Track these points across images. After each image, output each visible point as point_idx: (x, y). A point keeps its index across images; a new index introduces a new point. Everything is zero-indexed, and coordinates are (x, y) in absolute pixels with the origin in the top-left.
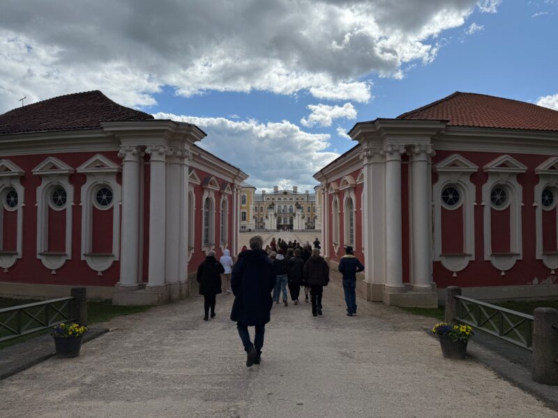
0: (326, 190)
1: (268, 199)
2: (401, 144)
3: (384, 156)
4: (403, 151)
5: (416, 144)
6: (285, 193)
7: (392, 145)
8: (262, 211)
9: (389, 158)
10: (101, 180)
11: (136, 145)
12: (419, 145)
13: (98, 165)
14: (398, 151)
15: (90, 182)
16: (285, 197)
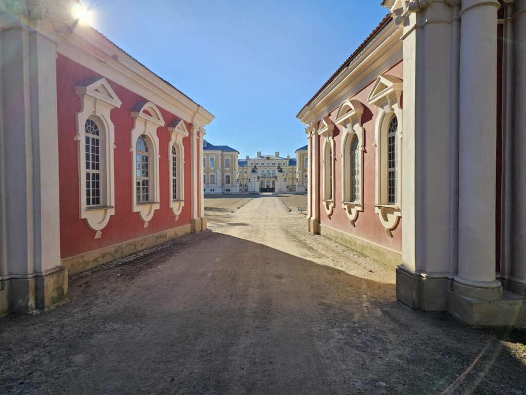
0: (314, 131)
1: (252, 164)
6: (268, 158)
16: (268, 161)
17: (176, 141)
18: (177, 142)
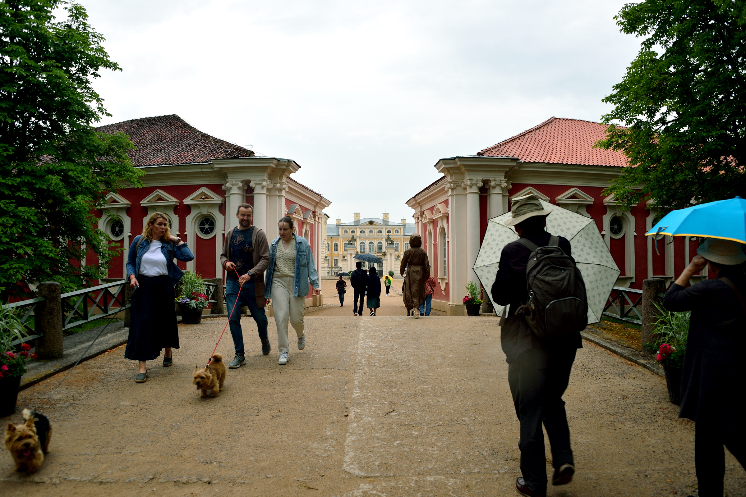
0: (420, 219)
1: (346, 232)
2: (479, 179)
3: (465, 189)
4: (480, 184)
5: (491, 179)
6: (371, 223)
7: (471, 180)
8: (336, 249)
9: (469, 190)
10: (205, 211)
11: (242, 180)
12: (494, 180)
13: (203, 197)
14: (476, 184)
15: (194, 213)
16: (371, 228)
18: (307, 230)
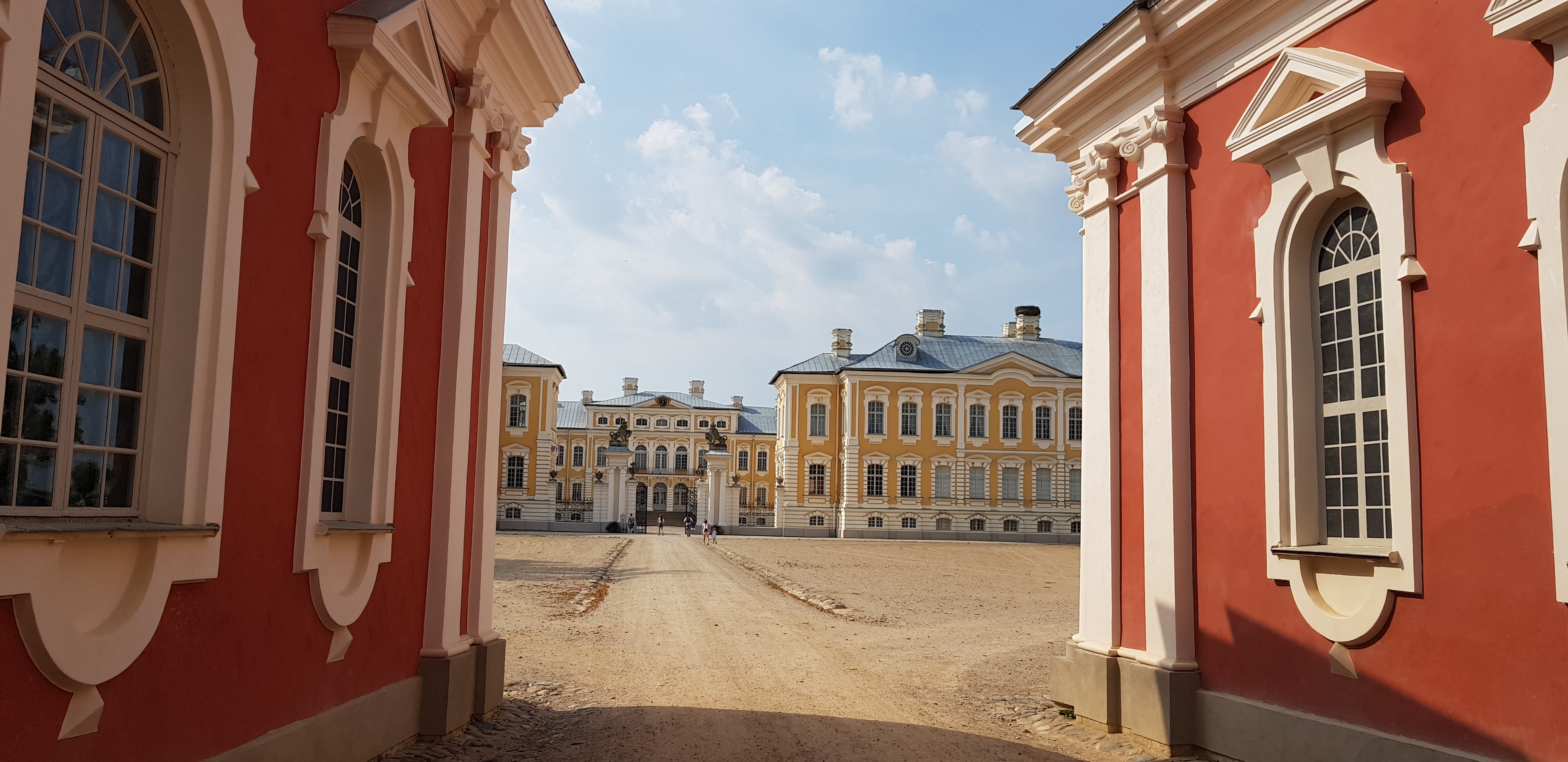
1: (603, 421)
6: (663, 401)
8: (578, 459)
16: (663, 413)
17: (370, 127)
18: (380, 142)
